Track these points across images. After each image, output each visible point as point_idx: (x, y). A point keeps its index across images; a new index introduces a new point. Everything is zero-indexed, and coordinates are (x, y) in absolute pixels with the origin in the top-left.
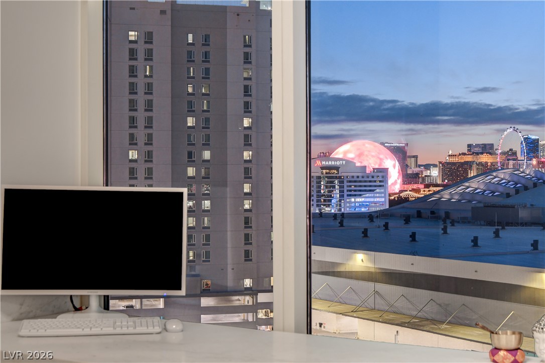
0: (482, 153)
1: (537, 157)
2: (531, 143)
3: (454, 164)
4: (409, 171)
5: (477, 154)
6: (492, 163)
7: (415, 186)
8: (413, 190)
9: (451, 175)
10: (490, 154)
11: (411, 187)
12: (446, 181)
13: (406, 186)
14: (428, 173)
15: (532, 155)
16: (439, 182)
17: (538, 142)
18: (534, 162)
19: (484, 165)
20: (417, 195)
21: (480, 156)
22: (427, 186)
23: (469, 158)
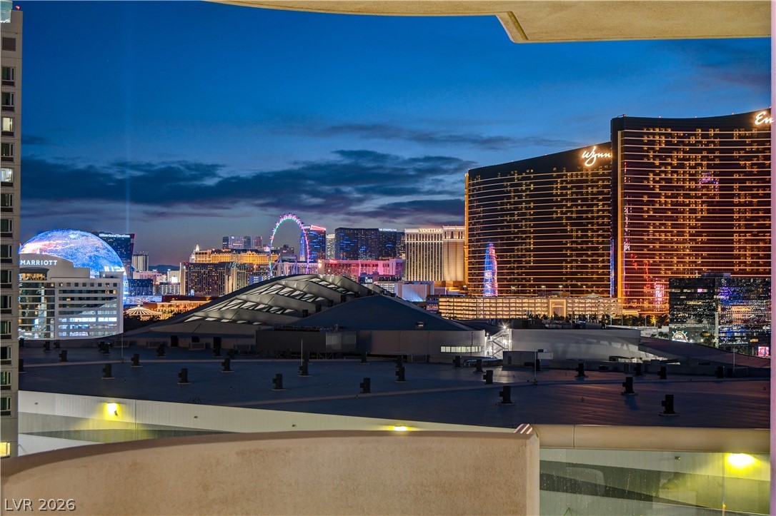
0: (245, 251)
1: (324, 258)
2: (315, 237)
3: (204, 265)
4: (136, 276)
5: (239, 251)
6: (259, 266)
7: (148, 299)
8: (145, 304)
9: (200, 282)
10: (257, 251)
11: (139, 299)
12: (192, 291)
13: (133, 298)
14: (163, 279)
15: (315, 254)
16: (182, 292)
17: (324, 237)
18: (320, 264)
19: (247, 269)
20: (151, 312)
21: (243, 254)
22: (167, 299)
23: (225, 258)
